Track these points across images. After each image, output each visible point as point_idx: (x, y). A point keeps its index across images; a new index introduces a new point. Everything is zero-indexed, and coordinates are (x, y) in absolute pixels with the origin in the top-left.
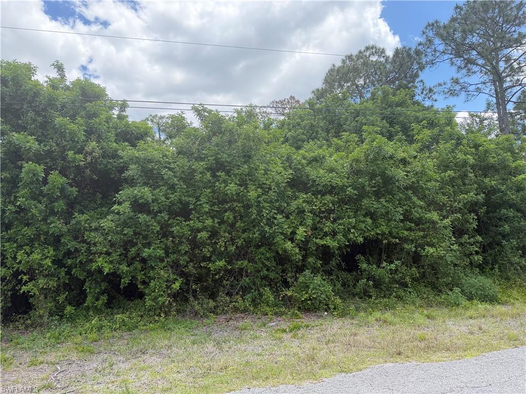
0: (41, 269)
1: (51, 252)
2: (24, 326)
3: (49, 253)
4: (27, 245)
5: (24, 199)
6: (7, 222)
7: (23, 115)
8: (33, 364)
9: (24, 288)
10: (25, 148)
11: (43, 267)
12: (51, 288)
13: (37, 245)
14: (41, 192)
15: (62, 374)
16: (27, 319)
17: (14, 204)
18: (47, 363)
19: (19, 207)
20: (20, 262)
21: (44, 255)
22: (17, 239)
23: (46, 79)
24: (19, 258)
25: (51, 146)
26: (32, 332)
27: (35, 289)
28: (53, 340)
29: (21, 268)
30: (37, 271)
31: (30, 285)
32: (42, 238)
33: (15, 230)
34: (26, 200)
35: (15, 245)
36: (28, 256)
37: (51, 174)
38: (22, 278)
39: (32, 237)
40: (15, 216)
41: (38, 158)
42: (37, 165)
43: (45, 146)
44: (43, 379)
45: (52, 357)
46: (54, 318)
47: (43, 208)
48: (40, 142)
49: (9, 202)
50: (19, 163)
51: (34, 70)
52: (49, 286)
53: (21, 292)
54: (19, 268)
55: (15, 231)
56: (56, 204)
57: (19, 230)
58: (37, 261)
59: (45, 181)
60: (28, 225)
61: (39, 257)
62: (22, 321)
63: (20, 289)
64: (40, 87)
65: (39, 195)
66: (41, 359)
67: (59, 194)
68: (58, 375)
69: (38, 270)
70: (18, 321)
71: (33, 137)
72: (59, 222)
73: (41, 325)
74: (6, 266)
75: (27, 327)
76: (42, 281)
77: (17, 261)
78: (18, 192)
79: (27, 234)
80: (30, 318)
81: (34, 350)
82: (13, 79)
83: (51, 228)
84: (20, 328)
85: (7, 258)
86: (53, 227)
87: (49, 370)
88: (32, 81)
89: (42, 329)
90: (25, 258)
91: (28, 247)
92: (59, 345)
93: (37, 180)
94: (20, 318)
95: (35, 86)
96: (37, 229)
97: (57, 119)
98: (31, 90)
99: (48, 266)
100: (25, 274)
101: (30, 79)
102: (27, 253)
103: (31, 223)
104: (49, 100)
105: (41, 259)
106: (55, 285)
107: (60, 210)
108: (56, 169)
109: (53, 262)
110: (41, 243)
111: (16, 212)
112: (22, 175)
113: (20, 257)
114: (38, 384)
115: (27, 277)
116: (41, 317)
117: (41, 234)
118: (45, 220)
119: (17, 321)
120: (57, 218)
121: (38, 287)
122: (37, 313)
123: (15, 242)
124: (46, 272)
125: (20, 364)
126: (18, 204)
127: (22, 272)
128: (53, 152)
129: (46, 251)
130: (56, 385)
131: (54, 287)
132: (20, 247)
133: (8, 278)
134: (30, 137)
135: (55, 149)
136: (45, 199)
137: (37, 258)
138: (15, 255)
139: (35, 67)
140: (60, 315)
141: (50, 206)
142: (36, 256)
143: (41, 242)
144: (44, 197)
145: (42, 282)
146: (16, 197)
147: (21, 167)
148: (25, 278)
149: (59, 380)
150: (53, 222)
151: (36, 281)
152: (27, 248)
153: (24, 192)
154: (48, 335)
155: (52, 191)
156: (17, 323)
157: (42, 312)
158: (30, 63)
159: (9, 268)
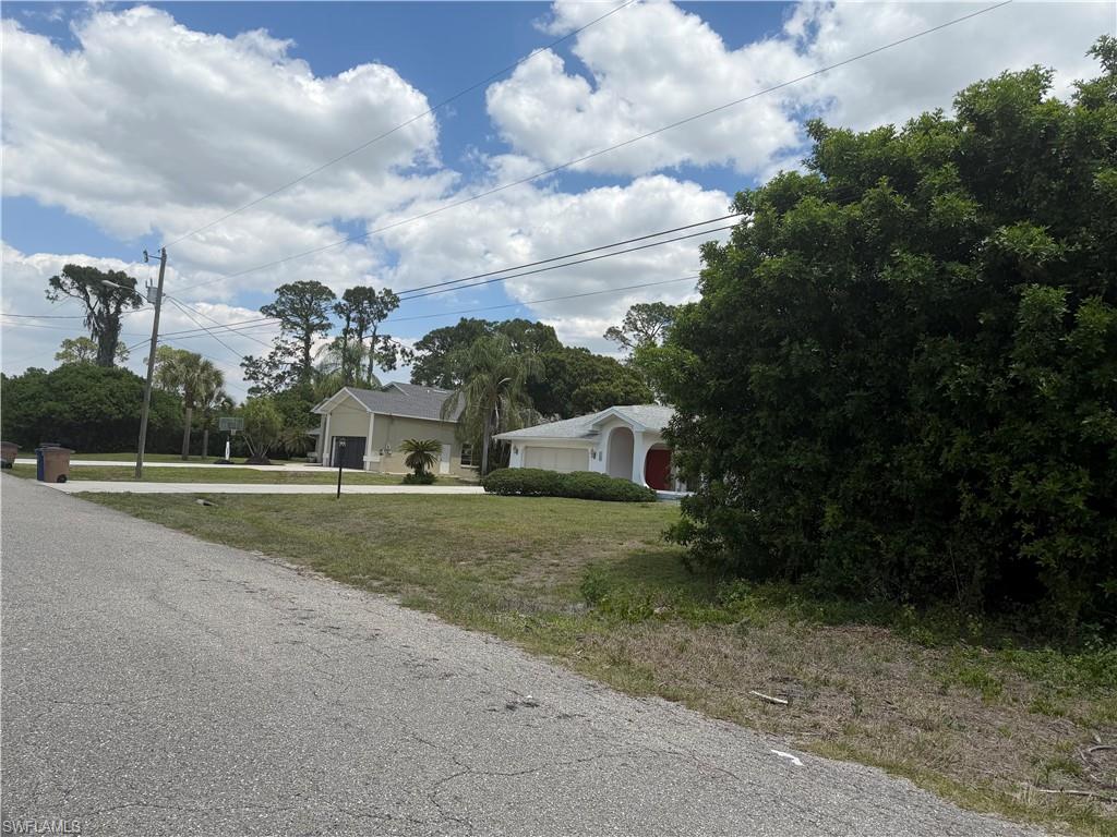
0: (1062, 514)
1: (1086, 480)
2: (1026, 626)
3: (1079, 480)
4: (1032, 460)
5: (1023, 365)
6: (990, 411)
7: (1022, 185)
8: (1038, 708)
9: (1026, 550)
10: (1025, 255)
11: (1066, 510)
12: (1084, 558)
13: (1052, 462)
14: (1061, 345)
15: (1104, 755)
16: (1033, 615)
17: (1004, 375)
18: (1071, 718)
19: (1015, 380)
20: (1016, 495)
21: (1068, 484)
22: (1011, 447)
23: (1075, 90)
24: (1015, 485)
25: (1084, 242)
26: (1043, 644)
27: (1048, 555)
28: (1087, 674)
29: (1018, 508)
30: (1052, 518)
31: (1038, 545)
32: (1064, 449)
33: (1006, 427)
34: (1028, 366)
35: (1007, 459)
36: (1034, 483)
37: (1084, 305)
38: (1020, 529)
39: (1043, 443)
40: (1007, 399)
41: (1053, 274)
42: (1052, 290)
43: (1070, 243)
44: (1059, 749)
45: (1083, 708)
46: (1091, 627)
47: (1064, 382)
48: (1057, 237)
49: (996, 372)
50: (1014, 289)
51: (1047, 79)
52: (1078, 554)
53: (1020, 555)
54: (1015, 505)
55: (1006, 431)
56: (1095, 372)
57: (1015, 429)
58: (1052, 497)
59: (1070, 323)
60: (1033, 418)
61: (1057, 488)
62: (1023, 616)
63: (1018, 550)
64: (1060, 112)
65: (1057, 353)
66: (1057, 705)
67: (1103, 351)
68: (1096, 754)
69: (1056, 515)
70: (1015, 614)
71: (1042, 229)
72: (1101, 414)
73: (1062, 635)
74: (989, 500)
75: (1031, 631)
76: (1063, 540)
77: (1012, 492)
78: (1012, 349)
79: (1031, 437)
80: (1039, 613)
81: (1045, 682)
82: (1001, 115)
83: (1084, 426)
84: (1017, 628)
85: (992, 484)
86: (1090, 424)
87: (1074, 735)
88: (1041, 103)
89: (1065, 643)
90: (1028, 486)
91: (1032, 464)
92: (1101, 690)
93: (1054, 321)
94: (1018, 608)
95: (1049, 113)
96: (1053, 427)
97: (1098, 176)
98: (1039, 123)
99: (1078, 510)
100: (1028, 521)
101: (1038, 101)
102: (1031, 478)
103: (1040, 414)
104: (1081, 135)
105: (1062, 494)
106: (1094, 555)
107: (1104, 385)
108: (1095, 293)
109: (1089, 503)
110: (1062, 459)
111: (1010, 392)
112: (1021, 314)
113: (1017, 483)
114: (1049, 755)
115: (1032, 526)
116: (1062, 616)
117: (1062, 439)
118: (1070, 408)
119: (1011, 612)
120: (1097, 403)
121: (1056, 553)
122: (1054, 607)
123: (1006, 452)
124: (1072, 523)
125: (1015, 700)
126: (1012, 375)
127: (1020, 516)
128: (1089, 253)
129: (1073, 476)
130: (1088, 773)
131: (1092, 558)
132: (1017, 464)
133: (993, 524)
134: (1034, 231)
135: (1094, 248)
136: (1071, 362)
137: (1052, 490)
138: (1008, 479)
139: (1047, 72)
140: (1106, 624)
141: (1080, 376)
142: (1050, 486)
143: (1063, 456)
144: (1068, 356)
145: (1063, 542)
146: (1008, 361)
147: (1018, 298)
148: (1027, 528)
149: (1095, 765)
150: (1089, 414)
151: (1052, 538)
152: (1032, 468)
153: (1024, 347)
154: (1077, 659)
155: (1086, 342)
156: (1011, 617)
157: (1063, 607)
158: (1036, 66)
159: (995, 505)
